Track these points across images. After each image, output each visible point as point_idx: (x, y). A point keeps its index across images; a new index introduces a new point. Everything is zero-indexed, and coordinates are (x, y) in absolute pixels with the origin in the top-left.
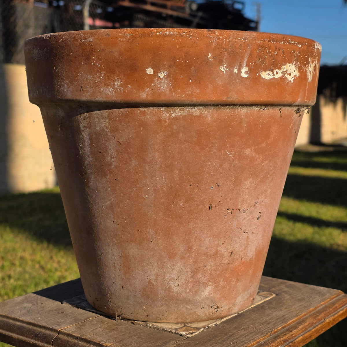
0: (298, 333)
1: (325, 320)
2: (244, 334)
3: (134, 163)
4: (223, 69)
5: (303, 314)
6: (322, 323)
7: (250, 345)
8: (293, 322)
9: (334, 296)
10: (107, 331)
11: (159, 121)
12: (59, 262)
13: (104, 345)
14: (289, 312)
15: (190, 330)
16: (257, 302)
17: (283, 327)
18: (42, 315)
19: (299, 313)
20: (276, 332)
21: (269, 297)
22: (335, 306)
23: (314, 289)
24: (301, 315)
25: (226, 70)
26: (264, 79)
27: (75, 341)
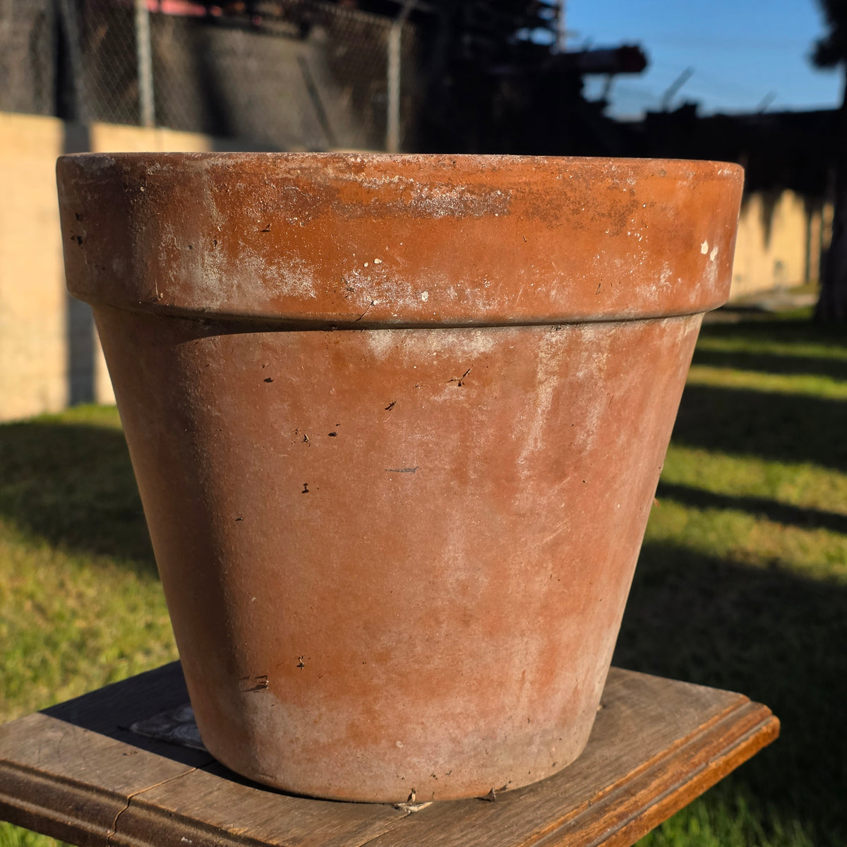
0: (650, 797)
1: (707, 764)
2: (533, 804)
5: (660, 754)
6: (700, 771)
7: (546, 829)
8: (638, 773)
9: (728, 709)
10: (235, 797)
12: (80, 596)
13: (230, 831)
14: (630, 748)
17: (617, 786)
18: (87, 759)
19: (650, 751)
20: (602, 797)
22: (729, 733)
23: (685, 693)
24: (655, 755)
27: (167, 822)
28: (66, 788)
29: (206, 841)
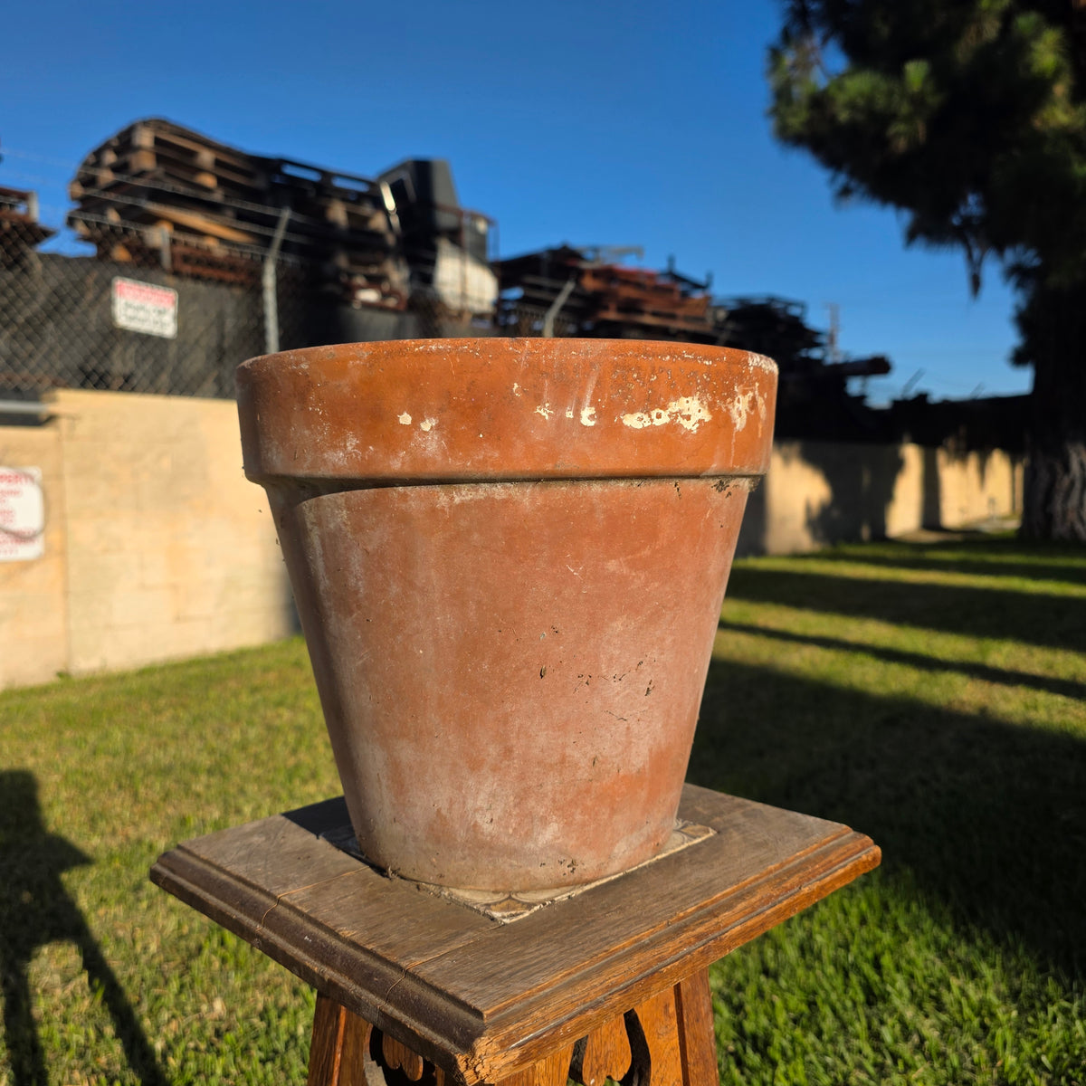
0: (733, 918)
1: (800, 888)
2: (615, 922)
3: (395, 589)
4: (544, 412)
5: (752, 878)
6: (792, 895)
7: (617, 948)
8: (724, 896)
9: (829, 838)
10: (362, 902)
11: (433, 512)
13: (341, 933)
14: (725, 871)
15: (514, 909)
16: (673, 848)
17: (701, 908)
18: (268, 862)
19: (744, 874)
20: (683, 918)
21: (700, 837)
22: (827, 860)
23: (794, 822)
24: (746, 879)
25: (549, 414)
26: (631, 429)
27: (300, 920)
28: (240, 886)
29: (322, 941)
